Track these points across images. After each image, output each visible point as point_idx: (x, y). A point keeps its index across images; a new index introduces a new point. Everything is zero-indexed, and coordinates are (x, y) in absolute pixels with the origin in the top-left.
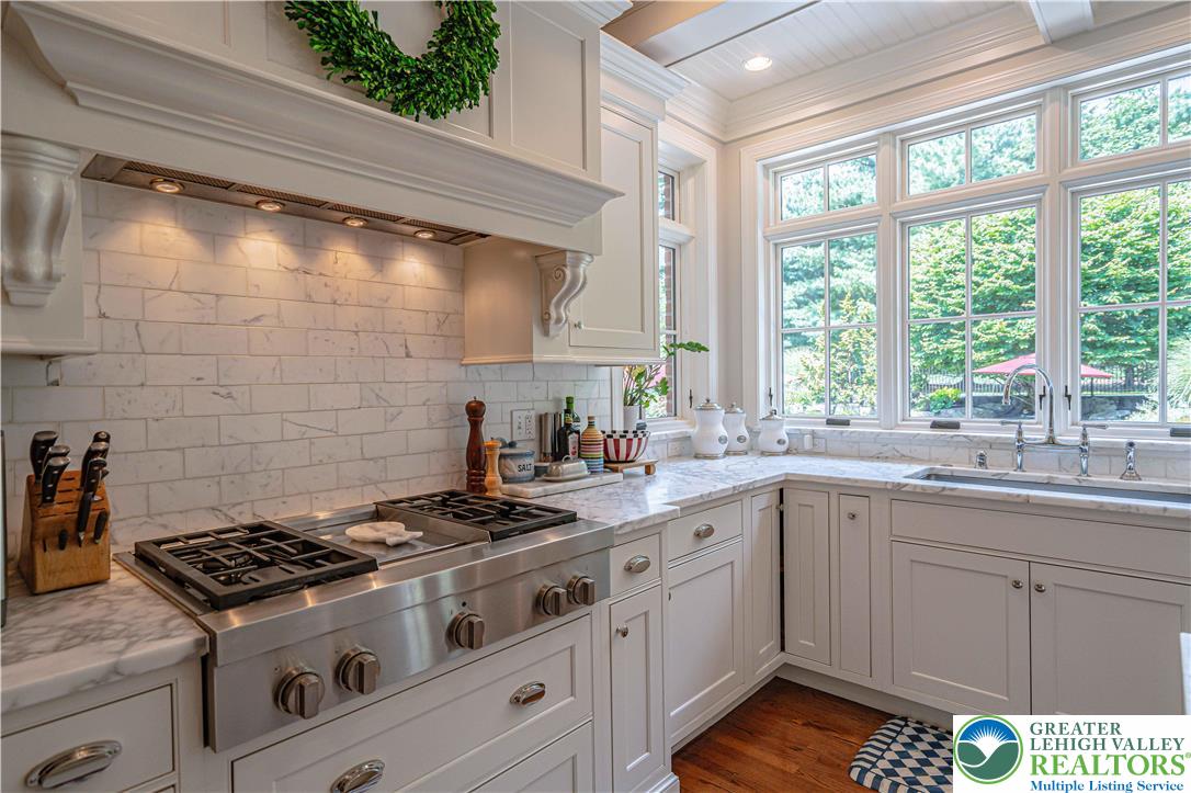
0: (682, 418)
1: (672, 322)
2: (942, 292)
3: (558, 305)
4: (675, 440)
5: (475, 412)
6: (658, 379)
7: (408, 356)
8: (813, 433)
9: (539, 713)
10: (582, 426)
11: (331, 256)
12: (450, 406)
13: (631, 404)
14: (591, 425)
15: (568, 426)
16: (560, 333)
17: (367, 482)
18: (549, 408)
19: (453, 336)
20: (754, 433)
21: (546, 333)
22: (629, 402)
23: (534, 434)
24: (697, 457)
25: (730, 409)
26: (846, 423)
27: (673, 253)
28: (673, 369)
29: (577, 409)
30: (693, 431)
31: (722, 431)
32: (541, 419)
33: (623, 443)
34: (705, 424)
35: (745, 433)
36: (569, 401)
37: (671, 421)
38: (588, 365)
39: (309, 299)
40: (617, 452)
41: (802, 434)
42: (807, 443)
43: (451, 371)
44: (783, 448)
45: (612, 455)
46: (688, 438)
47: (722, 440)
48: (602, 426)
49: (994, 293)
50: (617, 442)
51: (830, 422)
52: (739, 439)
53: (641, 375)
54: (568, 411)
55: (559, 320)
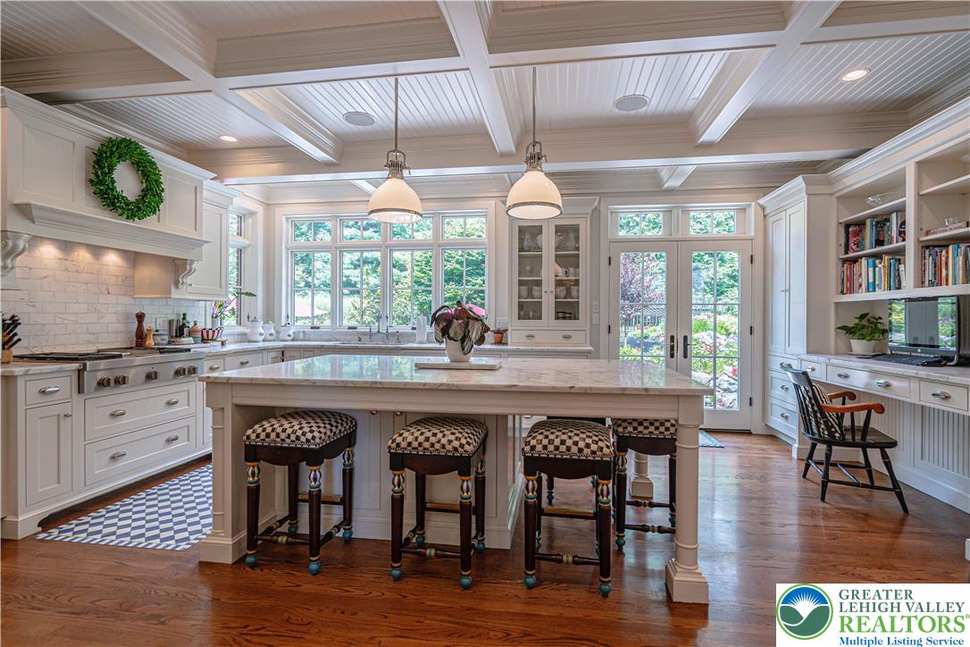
0: (244, 326)
1: (239, 282)
2: (428, 268)
3: (183, 278)
4: (238, 335)
5: (140, 317)
6: (229, 308)
7: (109, 293)
8: (304, 332)
9: (175, 409)
10: (191, 325)
11: (76, 254)
12: (127, 316)
13: (216, 317)
14: (195, 324)
15: (184, 325)
16: (183, 288)
17: (89, 342)
18: (175, 317)
19: (129, 286)
20: (278, 332)
21: (177, 287)
22: (214, 317)
23: (167, 328)
24: (249, 342)
25: (266, 322)
26: (318, 328)
27: (240, 251)
28: (239, 304)
29: (188, 318)
30: (247, 331)
31: (262, 331)
32: (170, 322)
33: (211, 332)
34: (253, 327)
35: (273, 331)
36: (184, 315)
37: (239, 327)
38: (194, 300)
39: (67, 270)
40: (208, 336)
41: (299, 332)
42: (301, 336)
43: (129, 300)
44: (290, 338)
45: (205, 337)
46: (245, 334)
47: (261, 334)
48: (200, 326)
49: (452, 271)
50: (208, 332)
51: (312, 328)
52: (271, 335)
53: (221, 306)
54: (184, 318)
55: (183, 283)
